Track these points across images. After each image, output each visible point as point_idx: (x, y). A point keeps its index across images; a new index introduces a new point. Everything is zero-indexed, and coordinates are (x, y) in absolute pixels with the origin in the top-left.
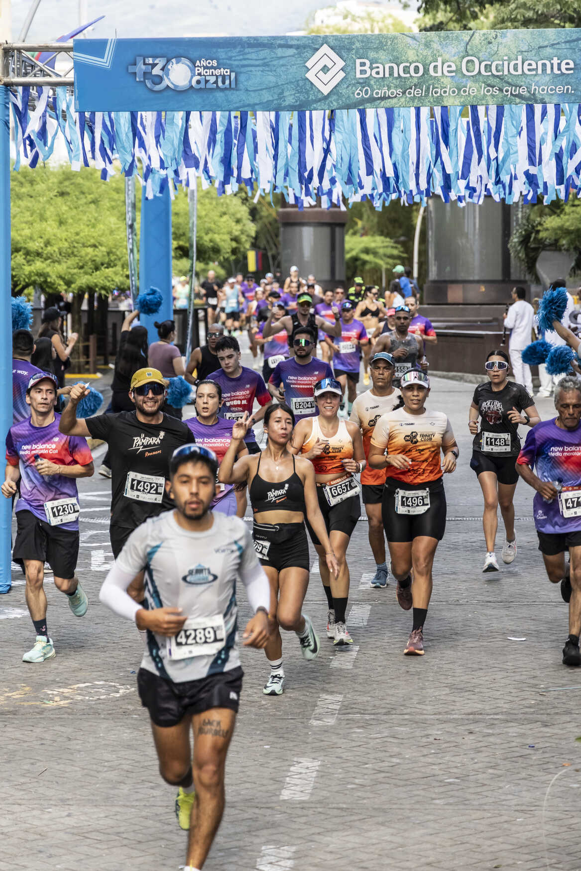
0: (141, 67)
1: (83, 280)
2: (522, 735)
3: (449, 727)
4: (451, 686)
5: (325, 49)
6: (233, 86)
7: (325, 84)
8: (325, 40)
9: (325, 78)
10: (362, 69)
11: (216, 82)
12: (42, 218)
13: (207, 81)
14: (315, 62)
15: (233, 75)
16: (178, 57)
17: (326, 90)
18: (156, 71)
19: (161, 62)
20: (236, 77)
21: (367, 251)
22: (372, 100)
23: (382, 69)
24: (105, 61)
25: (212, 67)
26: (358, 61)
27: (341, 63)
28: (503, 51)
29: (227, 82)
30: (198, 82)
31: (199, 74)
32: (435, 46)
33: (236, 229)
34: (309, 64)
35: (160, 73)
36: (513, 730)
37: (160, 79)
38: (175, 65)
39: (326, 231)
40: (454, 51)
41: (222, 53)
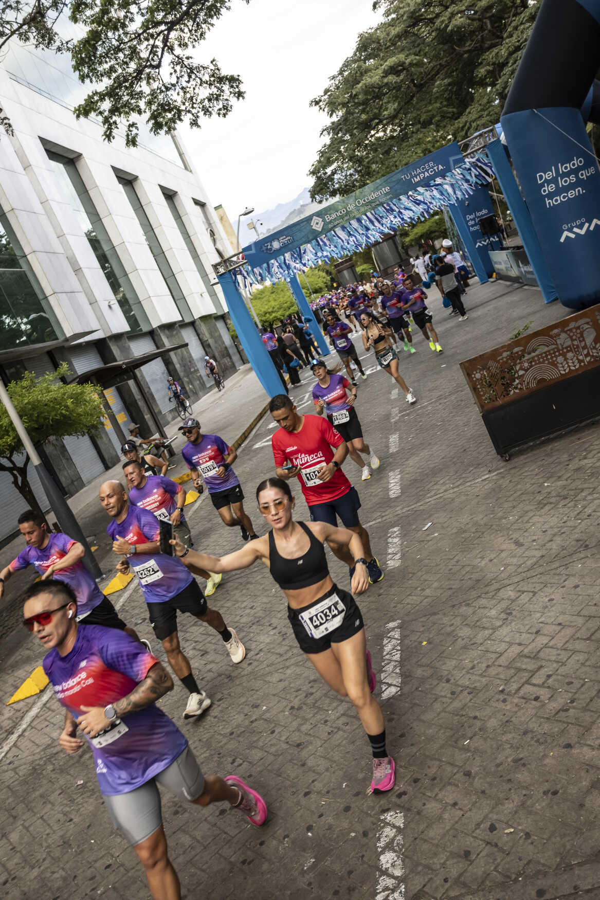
0: (264, 248)
1: (287, 313)
2: (456, 398)
3: (433, 405)
4: (429, 390)
5: (315, 217)
7: (319, 228)
8: (313, 215)
9: (318, 226)
10: (328, 218)
11: (287, 242)
12: (269, 302)
13: (285, 243)
14: (313, 223)
15: (291, 238)
16: (273, 240)
17: (320, 230)
18: (269, 247)
19: (269, 244)
20: (293, 238)
21: (363, 270)
22: (335, 226)
23: (334, 216)
24: (253, 251)
25: (284, 238)
26: (326, 217)
27: (321, 220)
28: (366, 193)
29: (291, 241)
30: (282, 245)
31: (282, 242)
32: (347, 201)
33: (325, 280)
36: (453, 397)
37: (271, 249)
38: (273, 243)
39: (350, 269)
41: (286, 233)
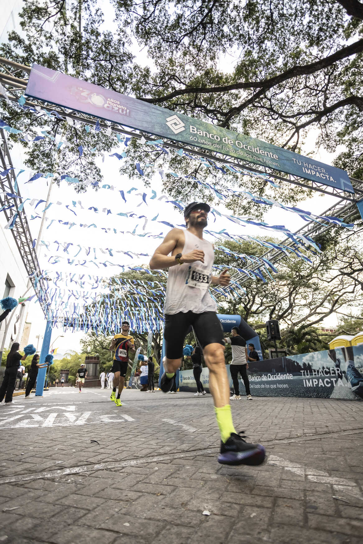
0: (74, 90)
6: (128, 114)
7: (176, 129)
10: (193, 130)
11: (118, 110)
13: (113, 108)
14: (171, 119)
15: (128, 111)
17: (176, 132)
18: (84, 94)
20: (130, 112)
24: (52, 79)
25: (117, 104)
26: (191, 127)
27: (183, 124)
28: (251, 144)
29: (125, 112)
30: (108, 107)
31: (109, 104)
32: (224, 132)
34: (168, 119)
35: (86, 96)
38: (95, 96)
40: (232, 137)
